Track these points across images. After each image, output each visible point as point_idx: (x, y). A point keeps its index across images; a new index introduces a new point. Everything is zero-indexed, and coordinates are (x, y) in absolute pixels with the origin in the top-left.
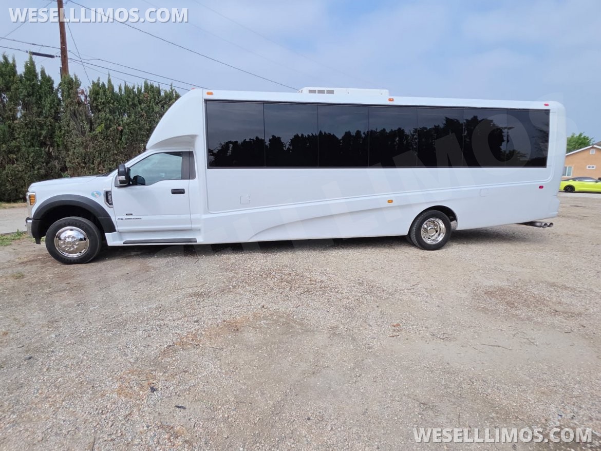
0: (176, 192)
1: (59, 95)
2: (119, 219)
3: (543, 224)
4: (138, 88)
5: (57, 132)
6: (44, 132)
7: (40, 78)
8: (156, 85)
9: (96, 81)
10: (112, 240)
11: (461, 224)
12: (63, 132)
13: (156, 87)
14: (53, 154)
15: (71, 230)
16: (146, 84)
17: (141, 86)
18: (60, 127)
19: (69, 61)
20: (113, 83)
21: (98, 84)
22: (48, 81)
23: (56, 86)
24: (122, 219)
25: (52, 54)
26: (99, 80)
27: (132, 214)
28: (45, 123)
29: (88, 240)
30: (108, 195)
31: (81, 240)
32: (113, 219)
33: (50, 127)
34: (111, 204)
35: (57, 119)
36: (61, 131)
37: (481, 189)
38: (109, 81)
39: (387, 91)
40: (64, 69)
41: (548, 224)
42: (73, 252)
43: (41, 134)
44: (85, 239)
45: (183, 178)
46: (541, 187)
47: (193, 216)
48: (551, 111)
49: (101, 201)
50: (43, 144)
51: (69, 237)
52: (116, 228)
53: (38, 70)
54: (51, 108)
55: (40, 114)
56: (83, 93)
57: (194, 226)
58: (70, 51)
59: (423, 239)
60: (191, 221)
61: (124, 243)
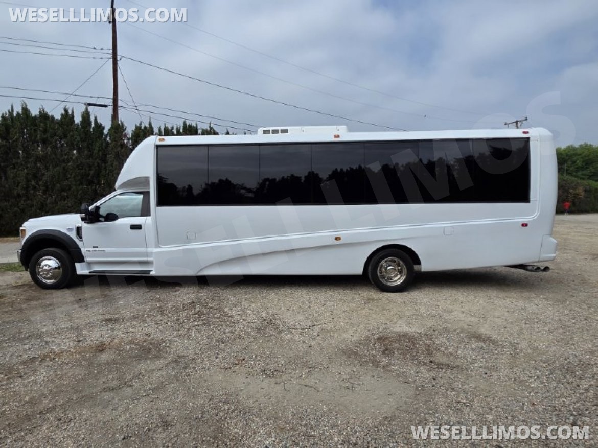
0: (134, 227)
1: (108, 139)
2: (87, 251)
3: (535, 268)
4: (177, 129)
5: (103, 172)
6: (92, 172)
7: (93, 125)
8: (194, 124)
9: (138, 125)
10: (81, 269)
11: (426, 265)
12: (108, 171)
13: (194, 127)
14: (98, 191)
15: (49, 259)
16: (185, 123)
17: (180, 128)
18: (105, 168)
19: (119, 108)
20: (153, 125)
21: (140, 127)
22: (99, 127)
23: (106, 131)
24: (89, 251)
25: (106, 104)
26: (141, 124)
27: (97, 247)
28: (93, 164)
29: (61, 269)
30: (79, 230)
31: (56, 268)
32: (83, 250)
33: (97, 168)
34: (81, 237)
35: (104, 160)
36: (106, 171)
37: (444, 227)
38: (150, 124)
39: (344, 127)
40: (115, 115)
41: (542, 268)
42: (49, 279)
43: (89, 174)
44: (59, 267)
45: (142, 215)
46: (525, 225)
47: (149, 250)
48: (531, 139)
49: (73, 235)
50: (90, 183)
51: (46, 265)
52: (85, 259)
53: (92, 119)
54: (99, 150)
55: (91, 156)
56: (126, 136)
57: (150, 259)
58: (121, 100)
59: (381, 280)
60: (147, 254)
61: (90, 272)
